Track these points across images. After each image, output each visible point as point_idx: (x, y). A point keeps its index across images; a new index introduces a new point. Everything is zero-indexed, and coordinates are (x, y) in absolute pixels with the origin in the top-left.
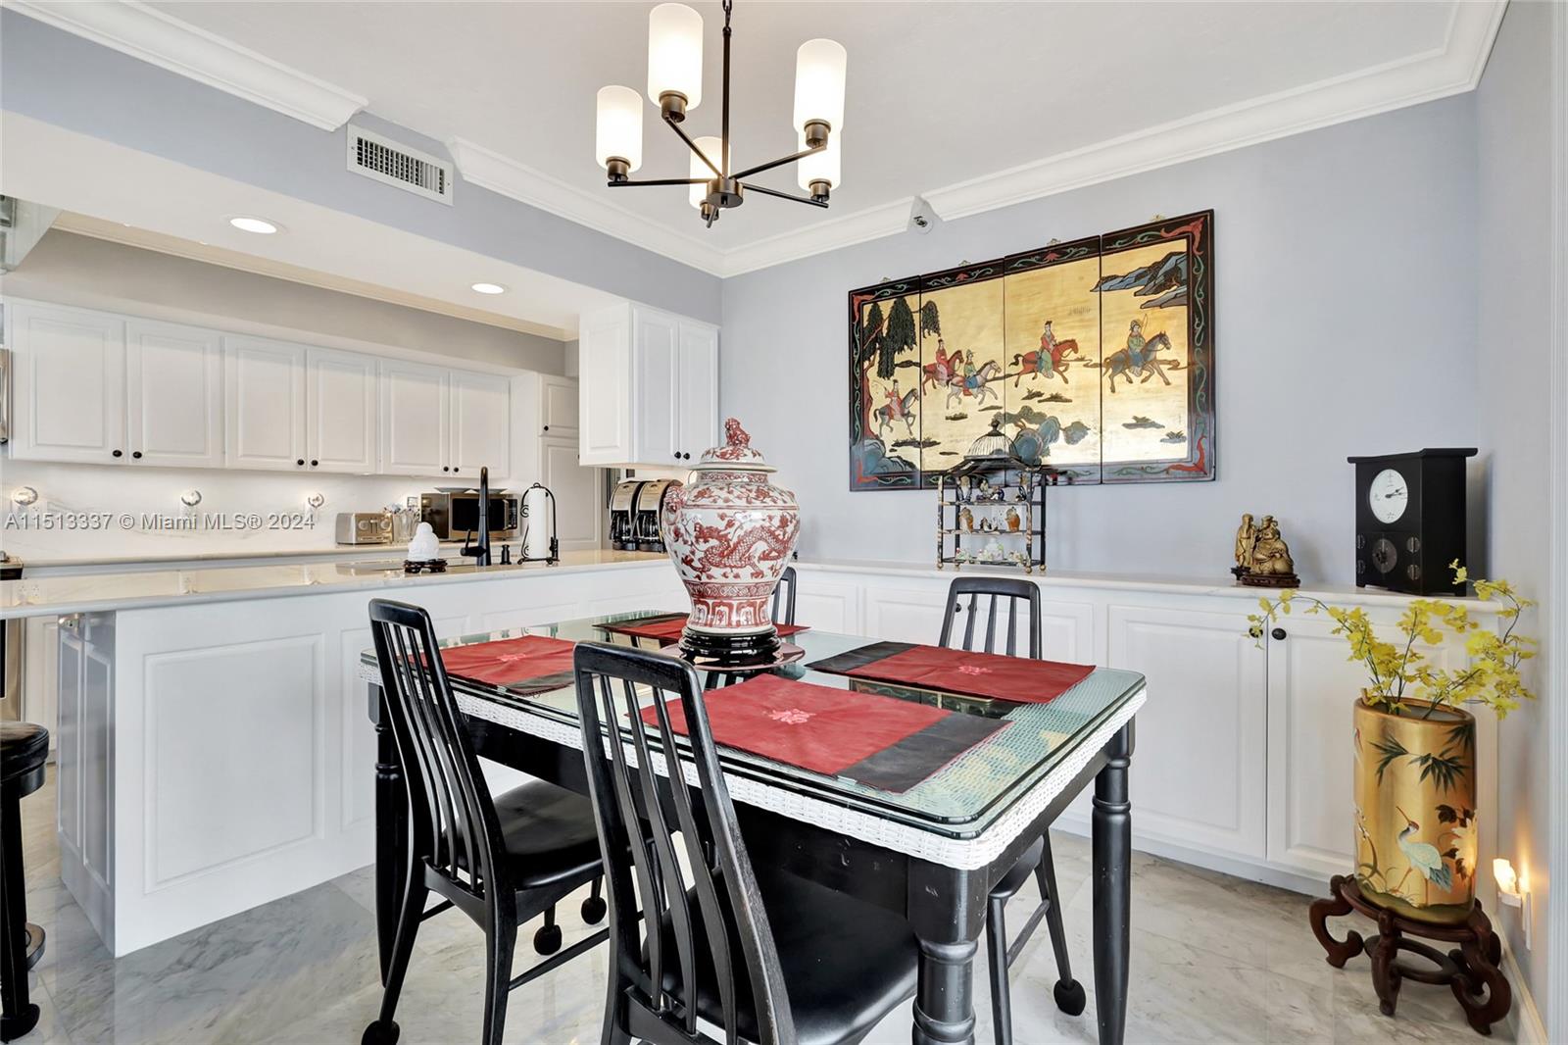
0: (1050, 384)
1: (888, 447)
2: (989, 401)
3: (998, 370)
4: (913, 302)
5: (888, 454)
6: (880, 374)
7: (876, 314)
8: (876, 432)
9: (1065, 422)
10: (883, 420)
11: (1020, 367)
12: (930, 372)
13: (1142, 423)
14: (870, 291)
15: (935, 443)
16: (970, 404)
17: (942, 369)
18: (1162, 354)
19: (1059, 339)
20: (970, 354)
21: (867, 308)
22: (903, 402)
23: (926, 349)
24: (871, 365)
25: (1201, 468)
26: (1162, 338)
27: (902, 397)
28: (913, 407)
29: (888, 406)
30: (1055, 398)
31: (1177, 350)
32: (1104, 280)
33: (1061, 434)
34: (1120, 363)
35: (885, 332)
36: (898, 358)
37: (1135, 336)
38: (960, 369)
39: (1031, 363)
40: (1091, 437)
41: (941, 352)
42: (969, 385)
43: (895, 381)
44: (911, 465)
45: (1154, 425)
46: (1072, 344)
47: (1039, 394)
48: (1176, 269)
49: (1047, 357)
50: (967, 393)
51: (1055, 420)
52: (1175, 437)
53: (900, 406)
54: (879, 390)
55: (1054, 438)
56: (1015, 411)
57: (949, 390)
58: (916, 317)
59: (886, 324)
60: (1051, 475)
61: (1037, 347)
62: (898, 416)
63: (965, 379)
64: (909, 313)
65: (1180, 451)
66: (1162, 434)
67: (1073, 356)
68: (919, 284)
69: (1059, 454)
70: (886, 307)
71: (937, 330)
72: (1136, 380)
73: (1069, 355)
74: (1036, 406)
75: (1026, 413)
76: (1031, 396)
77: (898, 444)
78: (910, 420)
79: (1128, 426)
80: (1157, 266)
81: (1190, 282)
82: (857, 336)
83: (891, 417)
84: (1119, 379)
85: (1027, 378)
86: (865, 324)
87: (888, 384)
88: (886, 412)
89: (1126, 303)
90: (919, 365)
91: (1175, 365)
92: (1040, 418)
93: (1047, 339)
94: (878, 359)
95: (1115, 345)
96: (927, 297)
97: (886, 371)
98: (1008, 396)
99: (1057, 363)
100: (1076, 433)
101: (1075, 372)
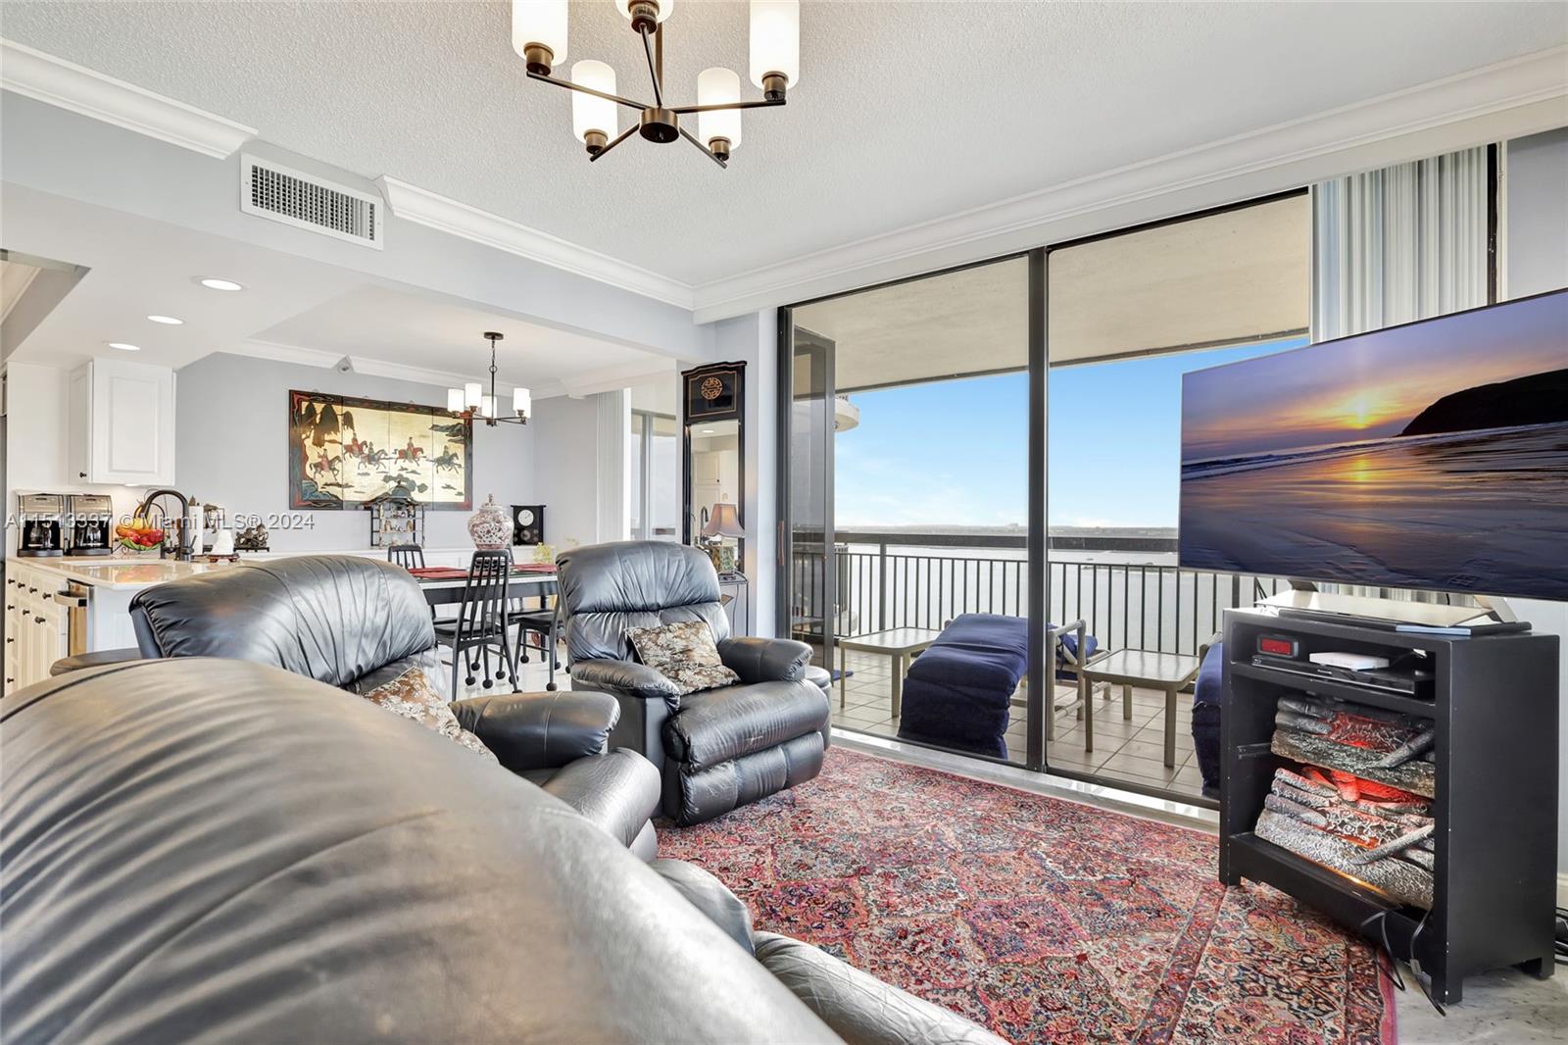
0: (410, 465)
1: (320, 485)
2: (382, 468)
3: (386, 455)
4: (338, 409)
5: (320, 490)
6: (314, 444)
7: (311, 411)
8: (312, 476)
9: (418, 483)
10: (317, 470)
11: (397, 455)
12: (349, 449)
13: (448, 487)
14: (308, 395)
15: (351, 486)
16: (371, 468)
17: (356, 449)
18: (455, 461)
19: (415, 446)
20: (371, 444)
21: (305, 404)
22: (330, 463)
23: (346, 436)
24: (308, 437)
25: (467, 506)
26: (455, 455)
27: (330, 458)
28: (338, 465)
29: (320, 463)
30: (413, 472)
31: (461, 460)
32: (434, 426)
33: (417, 489)
34: (441, 461)
35: (318, 421)
36: (327, 437)
37: (446, 452)
38: (366, 451)
39: (403, 454)
40: (429, 491)
41: (355, 440)
42: (372, 459)
43: (325, 450)
44: (336, 497)
45: (452, 488)
46: (421, 450)
47: (406, 469)
48: (460, 430)
49: (410, 453)
50: (370, 463)
51: (413, 482)
52: (460, 494)
53: (328, 464)
54: (313, 454)
55: (414, 490)
56: (395, 475)
57: (359, 460)
58: (340, 418)
59: (319, 416)
60: (413, 504)
61: (406, 448)
62: (327, 468)
63: (368, 456)
64: (336, 416)
65: (461, 499)
66: (455, 492)
67: (421, 455)
68: (342, 401)
69: (416, 496)
70: (319, 407)
71: (352, 428)
72: (447, 470)
73: (419, 454)
74: (403, 473)
75: (400, 476)
76: (402, 469)
77: (326, 484)
78: (336, 472)
79: (444, 488)
80: (454, 426)
81: (465, 435)
82: (297, 419)
83: (322, 469)
84: (440, 467)
85: (400, 461)
86: (303, 413)
87: (321, 451)
88: (318, 466)
89: (443, 438)
90: (341, 444)
91: (460, 466)
92: (407, 480)
93: (410, 445)
94: (312, 435)
95: (439, 453)
96: (346, 409)
97: (319, 443)
98: (393, 468)
99: (414, 457)
100: (423, 488)
101: (422, 461)
